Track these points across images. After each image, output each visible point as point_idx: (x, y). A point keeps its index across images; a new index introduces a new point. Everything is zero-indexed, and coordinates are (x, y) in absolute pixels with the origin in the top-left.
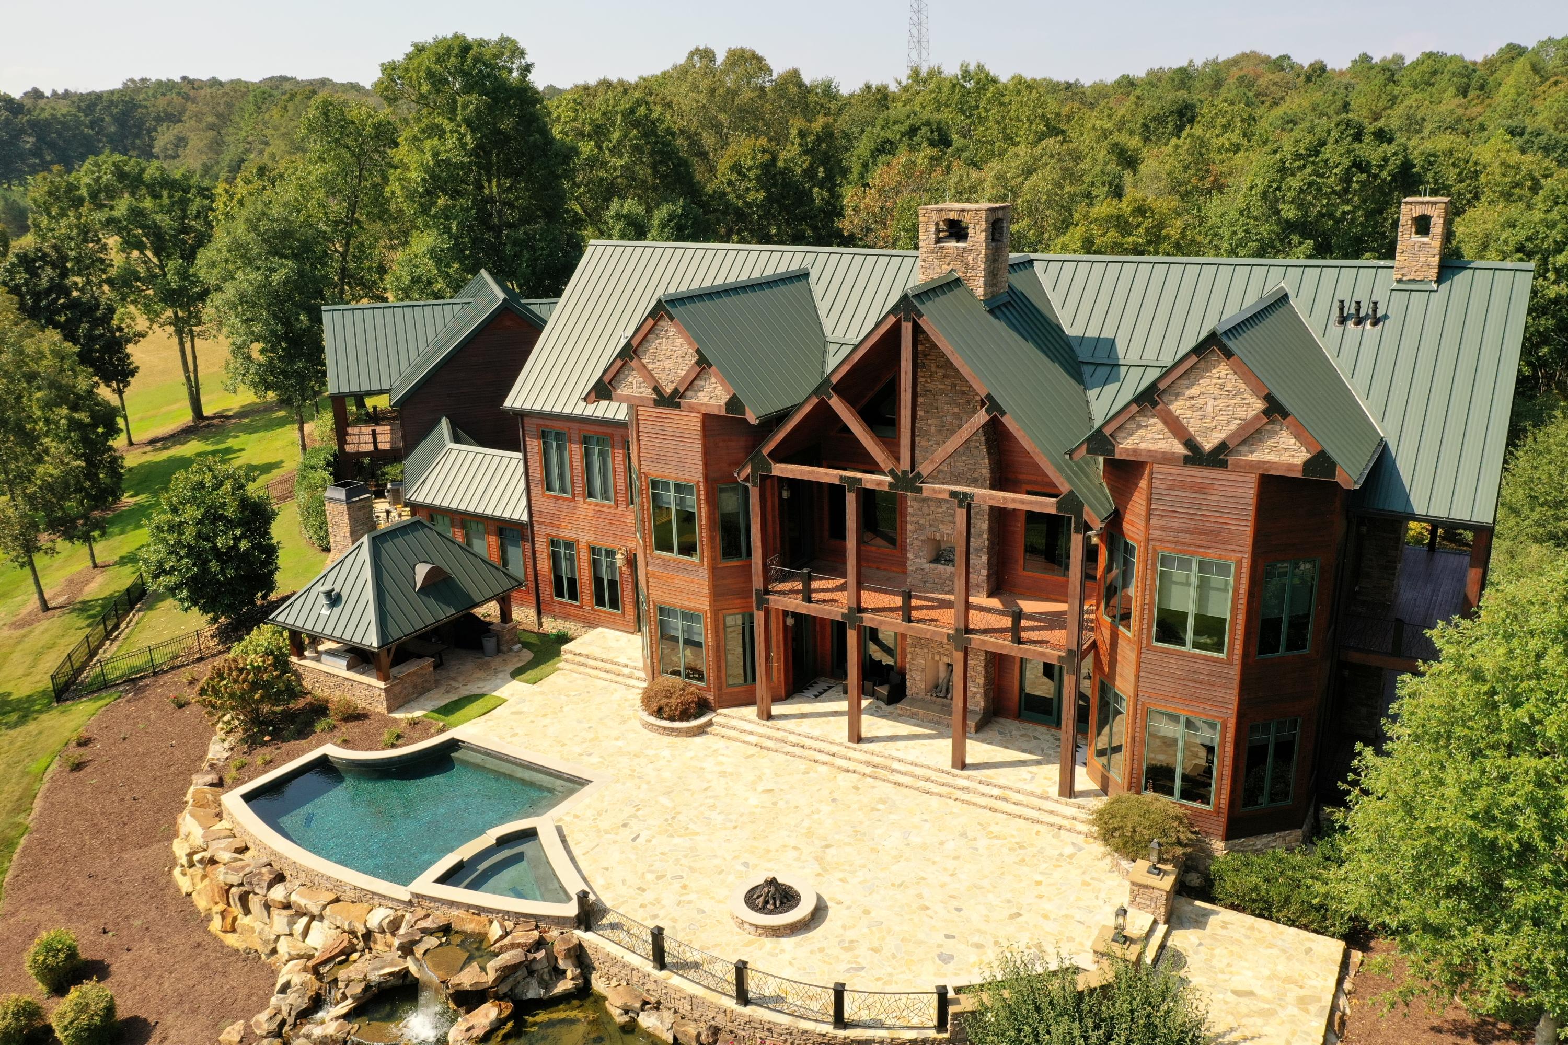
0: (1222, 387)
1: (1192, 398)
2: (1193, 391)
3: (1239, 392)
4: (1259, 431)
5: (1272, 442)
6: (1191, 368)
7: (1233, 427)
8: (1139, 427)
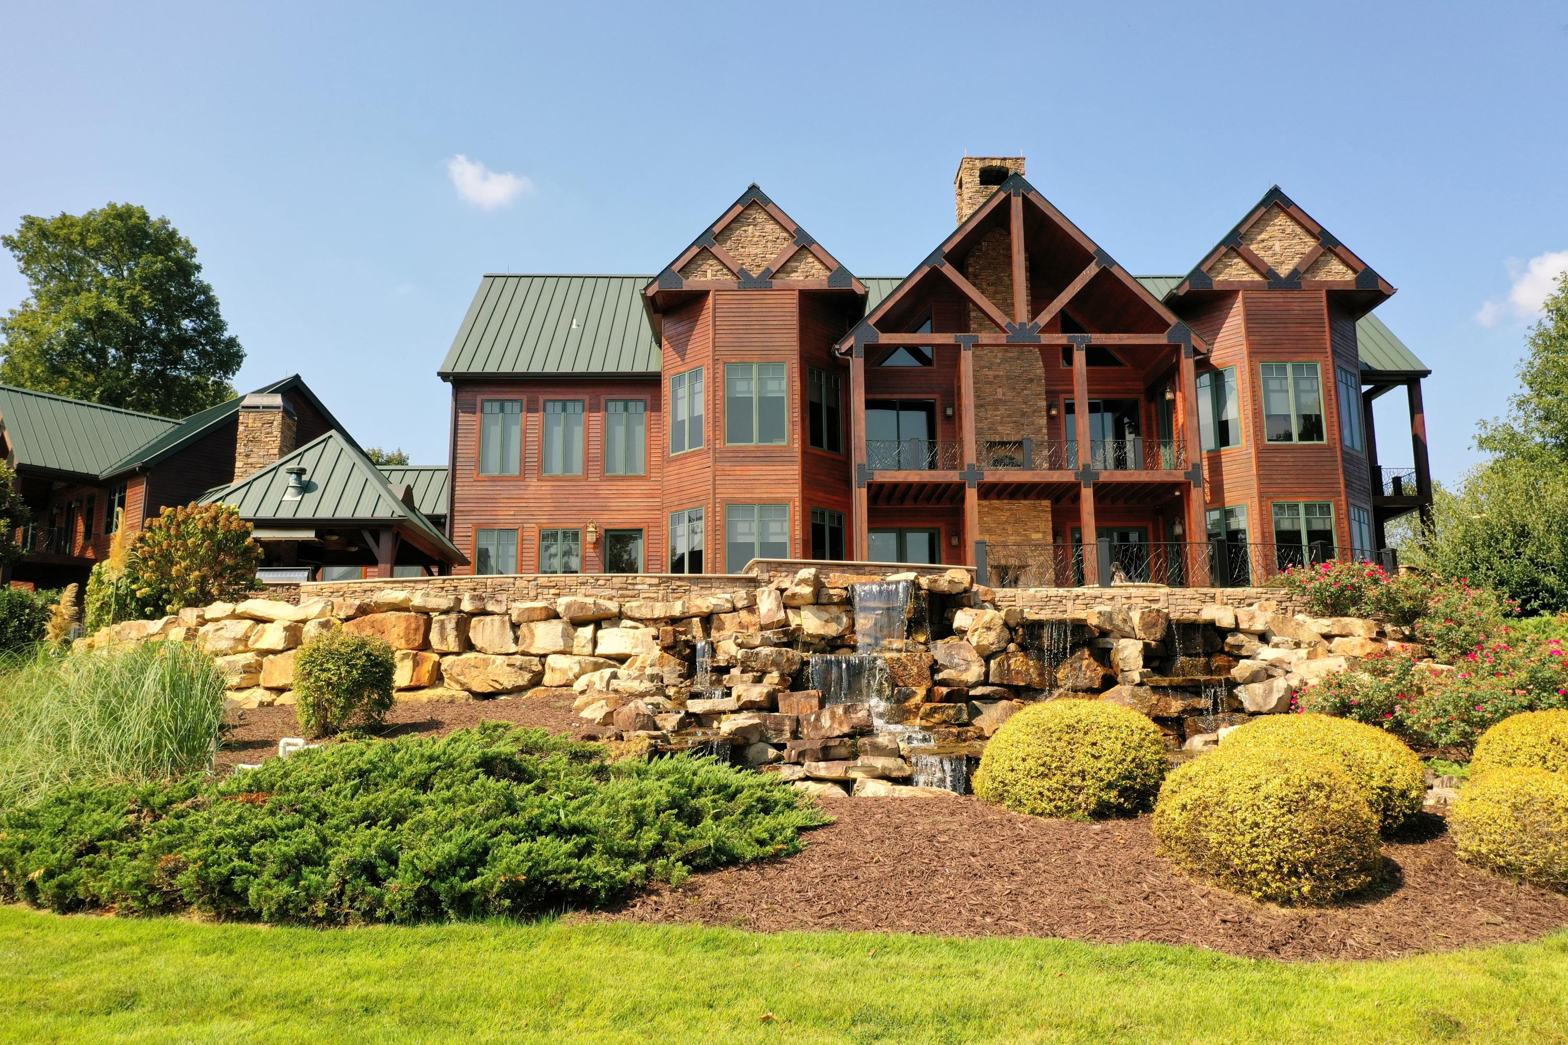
0: (1283, 231)
1: (1263, 241)
2: (1263, 236)
3: (1296, 235)
4: (1316, 261)
5: (1327, 269)
6: (1259, 219)
7: (1297, 260)
8: (1227, 266)
